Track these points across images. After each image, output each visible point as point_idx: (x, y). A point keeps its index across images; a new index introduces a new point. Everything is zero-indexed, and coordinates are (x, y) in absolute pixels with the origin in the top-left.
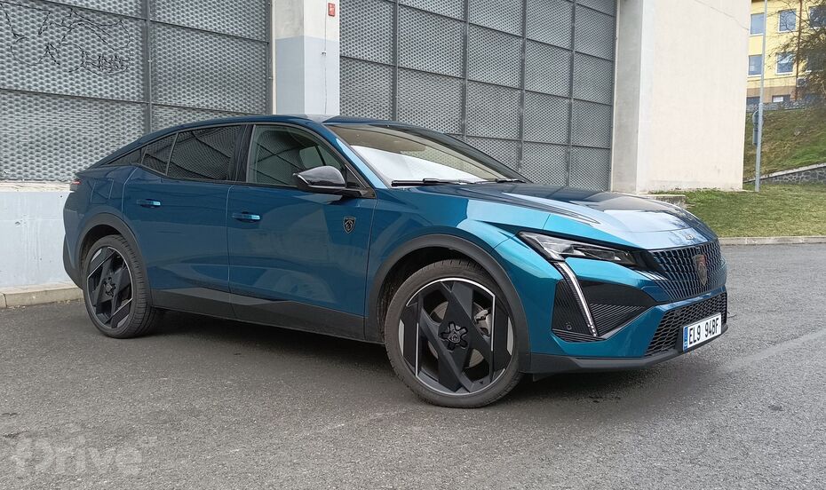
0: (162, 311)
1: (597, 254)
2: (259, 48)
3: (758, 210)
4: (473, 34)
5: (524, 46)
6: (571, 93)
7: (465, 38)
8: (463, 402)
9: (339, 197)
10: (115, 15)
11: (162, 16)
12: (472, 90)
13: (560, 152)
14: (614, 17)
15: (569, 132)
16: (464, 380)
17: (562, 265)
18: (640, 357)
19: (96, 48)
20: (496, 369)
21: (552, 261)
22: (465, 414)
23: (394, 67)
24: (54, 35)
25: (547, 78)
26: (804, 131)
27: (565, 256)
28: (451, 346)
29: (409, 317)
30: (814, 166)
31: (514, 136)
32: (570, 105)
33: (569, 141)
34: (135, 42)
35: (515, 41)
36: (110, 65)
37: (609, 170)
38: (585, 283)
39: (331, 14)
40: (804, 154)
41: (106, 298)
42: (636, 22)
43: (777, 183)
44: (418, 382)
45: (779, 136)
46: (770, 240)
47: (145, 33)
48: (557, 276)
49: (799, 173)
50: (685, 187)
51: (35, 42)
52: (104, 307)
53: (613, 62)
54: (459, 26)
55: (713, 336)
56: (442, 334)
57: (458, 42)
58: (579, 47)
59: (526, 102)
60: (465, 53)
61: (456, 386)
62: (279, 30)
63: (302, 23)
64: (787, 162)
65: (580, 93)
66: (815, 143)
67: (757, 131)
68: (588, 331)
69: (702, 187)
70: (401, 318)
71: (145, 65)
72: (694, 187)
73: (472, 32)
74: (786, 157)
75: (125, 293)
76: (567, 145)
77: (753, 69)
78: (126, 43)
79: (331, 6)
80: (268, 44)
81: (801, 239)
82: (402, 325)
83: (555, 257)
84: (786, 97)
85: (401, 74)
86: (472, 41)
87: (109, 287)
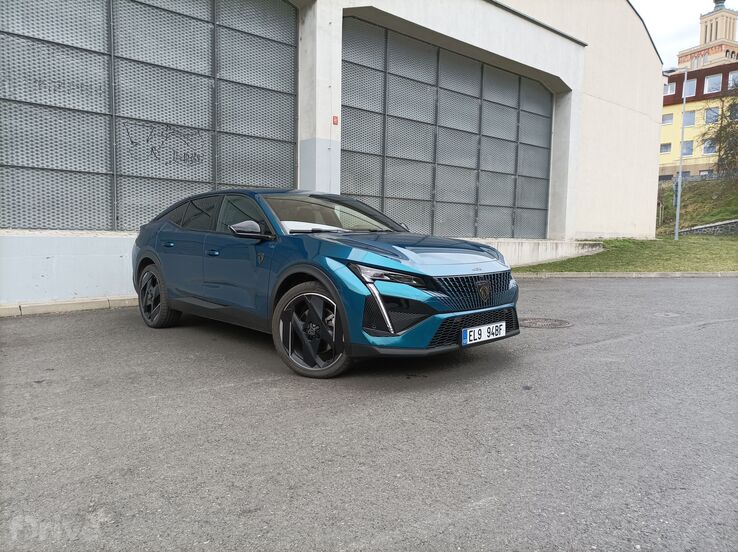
0: (179, 313)
1: (398, 278)
2: (288, 147)
3: (656, 253)
4: (441, 134)
5: (480, 140)
6: (516, 171)
7: (435, 136)
8: (316, 374)
9: (258, 241)
10: (195, 128)
11: (225, 128)
12: (440, 171)
13: (508, 211)
14: (551, 118)
15: (515, 199)
16: (319, 360)
17: (371, 285)
18: (422, 349)
19: (183, 149)
20: (337, 354)
21: (365, 283)
22: (314, 382)
23: (383, 157)
24: (156, 142)
25: (498, 161)
26: (720, 196)
27: (374, 280)
28: (310, 337)
29: (286, 317)
30: (727, 222)
31: (472, 201)
32: (515, 180)
33: (514, 204)
34: (208, 145)
35: (474, 137)
36: (192, 159)
37: (546, 224)
38: (386, 299)
39: (335, 123)
40: (719, 213)
41: (149, 303)
42: (567, 120)
43: (698, 234)
44: (290, 360)
45: (700, 199)
46: (653, 275)
47: (214, 139)
48: (366, 292)
49: (715, 227)
50: (607, 237)
51: (145, 147)
52: (148, 309)
53: (549, 149)
54: (431, 128)
55: (495, 337)
56: (305, 330)
57: (430, 139)
58: (523, 139)
59: (481, 179)
60: (435, 146)
61: (313, 364)
62: (302, 135)
63: (315, 130)
64: (707, 219)
65: (523, 170)
66: (729, 204)
67: (676, 196)
68: (388, 330)
69: (621, 237)
70: (281, 318)
71: (214, 159)
72: (614, 237)
73: (441, 132)
74: (705, 215)
75: (157, 300)
76: (513, 207)
77: (685, 151)
78: (202, 145)
79: (335, 118)
80: (295, 143)
81: (678, 274)
82: (281, 323)
83: (368, 280)
84: (710, 171)
85: (388, 162)
86: (440, 138)
87: (150, 296)
